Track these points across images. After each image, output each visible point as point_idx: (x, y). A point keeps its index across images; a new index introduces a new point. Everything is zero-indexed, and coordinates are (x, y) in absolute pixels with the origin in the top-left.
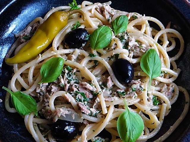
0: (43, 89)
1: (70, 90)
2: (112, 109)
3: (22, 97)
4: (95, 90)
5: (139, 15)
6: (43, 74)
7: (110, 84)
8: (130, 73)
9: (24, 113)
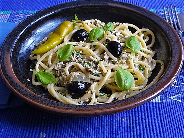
0: (60, 67)
1: (79, 62)
2: (110, 71)
3: (45, 74)
4: (96, 60)
5: (121, 24)
6: (59, 56)
7: (106, 57)
8: (119, 49)
9: (47, 83)
